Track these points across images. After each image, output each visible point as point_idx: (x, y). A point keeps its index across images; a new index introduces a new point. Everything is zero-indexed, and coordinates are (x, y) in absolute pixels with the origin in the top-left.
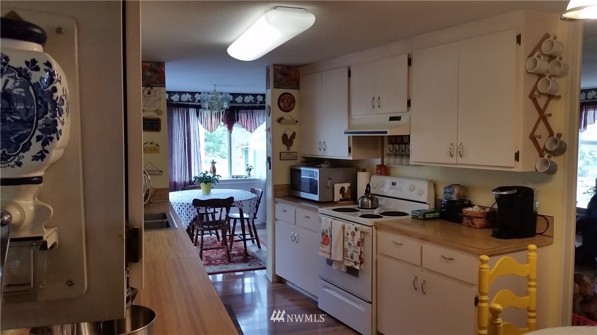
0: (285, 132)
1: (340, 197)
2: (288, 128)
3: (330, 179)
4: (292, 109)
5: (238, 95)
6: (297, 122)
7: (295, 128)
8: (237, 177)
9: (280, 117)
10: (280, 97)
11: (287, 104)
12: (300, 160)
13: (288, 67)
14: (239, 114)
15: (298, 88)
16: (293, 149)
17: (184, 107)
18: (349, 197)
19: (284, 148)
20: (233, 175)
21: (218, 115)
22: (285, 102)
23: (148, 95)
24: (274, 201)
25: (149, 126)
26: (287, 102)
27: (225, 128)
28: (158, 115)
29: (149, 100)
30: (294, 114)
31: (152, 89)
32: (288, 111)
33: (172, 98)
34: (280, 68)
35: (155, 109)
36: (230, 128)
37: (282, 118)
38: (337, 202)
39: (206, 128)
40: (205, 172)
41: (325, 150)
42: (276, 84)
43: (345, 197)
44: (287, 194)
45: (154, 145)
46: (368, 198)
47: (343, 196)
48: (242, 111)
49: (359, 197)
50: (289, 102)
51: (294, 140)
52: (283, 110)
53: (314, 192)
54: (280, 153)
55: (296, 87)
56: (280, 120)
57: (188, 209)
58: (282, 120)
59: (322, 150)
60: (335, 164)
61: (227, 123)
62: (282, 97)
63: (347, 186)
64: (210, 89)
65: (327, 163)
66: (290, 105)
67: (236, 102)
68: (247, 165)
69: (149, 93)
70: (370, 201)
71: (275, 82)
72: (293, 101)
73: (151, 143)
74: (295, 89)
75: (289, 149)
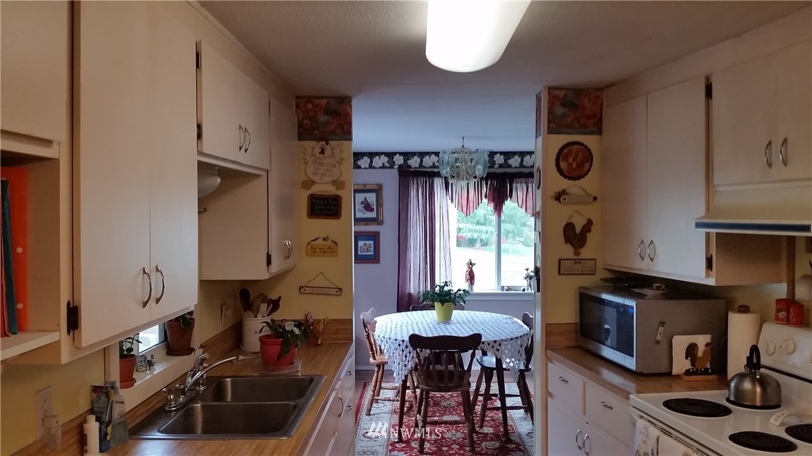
0: (569, 219)
1: (687, 365)
2: (577, 212)
3: (663, 324)
4: (587, 174)
5: (513, 154)
6: (595, 199)
7: (591, 211)
8: (509, 289)
9: (560, 189)
10: (561, 150)
11: (574, 165)
12: (601, 274)
13: (579, 91)
14: (514, 185)
15: (599, 132)
16: (586, 252)
17: (426, 176)
18: (708, 366)
19: (567, 251)
20: (502, 285)
21: (478, 189)
22: (571, 159)
23: (321, 156)
24: (546, 357)
25: (321, 210)
26: (575, 159)
27: (491, 207)
28: (337, 189)
29: (322, 164)
30: (589, 183)
31: (327, 144)
32: (578, 178)
33: (409, 162)
34: (561, 94)
35: (332, 179)
36: (498, 208)
37: (564, 192)
38: (678, 377)
39: (460, 209)
40: (443, 284)
41: (652, 260)
42: (552, 125)
43: (698, 365)
44: (573, 344)
45: (329, 243)
46: (754, 380)
47: (693, 364)
48: (519, 180)
49: (731, 374)
50: (579, 160)
51: (589, 235)
52: (565, 177)
53: (626, 348)
54: (560, 260)
55: (595, 129)
56: (558, 197)
57: (403, 351)
58: (564, 197)
59: (647, 259)
60: (677, 290)
61: (493, 201)
62: (566, 150)
63: (702, 341)
64: (457, 144)
65: (658, 288)
66: (580, 166)
67: (510, 166)
68: (527, 270)
69: (322, 152)
70: (758, 389)
71: (549, 122)
72: (589, 157)
73: (324, 239)
74: (592, 133)
75: (577, 253)
